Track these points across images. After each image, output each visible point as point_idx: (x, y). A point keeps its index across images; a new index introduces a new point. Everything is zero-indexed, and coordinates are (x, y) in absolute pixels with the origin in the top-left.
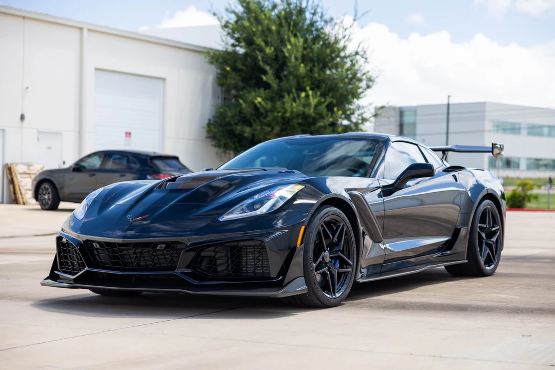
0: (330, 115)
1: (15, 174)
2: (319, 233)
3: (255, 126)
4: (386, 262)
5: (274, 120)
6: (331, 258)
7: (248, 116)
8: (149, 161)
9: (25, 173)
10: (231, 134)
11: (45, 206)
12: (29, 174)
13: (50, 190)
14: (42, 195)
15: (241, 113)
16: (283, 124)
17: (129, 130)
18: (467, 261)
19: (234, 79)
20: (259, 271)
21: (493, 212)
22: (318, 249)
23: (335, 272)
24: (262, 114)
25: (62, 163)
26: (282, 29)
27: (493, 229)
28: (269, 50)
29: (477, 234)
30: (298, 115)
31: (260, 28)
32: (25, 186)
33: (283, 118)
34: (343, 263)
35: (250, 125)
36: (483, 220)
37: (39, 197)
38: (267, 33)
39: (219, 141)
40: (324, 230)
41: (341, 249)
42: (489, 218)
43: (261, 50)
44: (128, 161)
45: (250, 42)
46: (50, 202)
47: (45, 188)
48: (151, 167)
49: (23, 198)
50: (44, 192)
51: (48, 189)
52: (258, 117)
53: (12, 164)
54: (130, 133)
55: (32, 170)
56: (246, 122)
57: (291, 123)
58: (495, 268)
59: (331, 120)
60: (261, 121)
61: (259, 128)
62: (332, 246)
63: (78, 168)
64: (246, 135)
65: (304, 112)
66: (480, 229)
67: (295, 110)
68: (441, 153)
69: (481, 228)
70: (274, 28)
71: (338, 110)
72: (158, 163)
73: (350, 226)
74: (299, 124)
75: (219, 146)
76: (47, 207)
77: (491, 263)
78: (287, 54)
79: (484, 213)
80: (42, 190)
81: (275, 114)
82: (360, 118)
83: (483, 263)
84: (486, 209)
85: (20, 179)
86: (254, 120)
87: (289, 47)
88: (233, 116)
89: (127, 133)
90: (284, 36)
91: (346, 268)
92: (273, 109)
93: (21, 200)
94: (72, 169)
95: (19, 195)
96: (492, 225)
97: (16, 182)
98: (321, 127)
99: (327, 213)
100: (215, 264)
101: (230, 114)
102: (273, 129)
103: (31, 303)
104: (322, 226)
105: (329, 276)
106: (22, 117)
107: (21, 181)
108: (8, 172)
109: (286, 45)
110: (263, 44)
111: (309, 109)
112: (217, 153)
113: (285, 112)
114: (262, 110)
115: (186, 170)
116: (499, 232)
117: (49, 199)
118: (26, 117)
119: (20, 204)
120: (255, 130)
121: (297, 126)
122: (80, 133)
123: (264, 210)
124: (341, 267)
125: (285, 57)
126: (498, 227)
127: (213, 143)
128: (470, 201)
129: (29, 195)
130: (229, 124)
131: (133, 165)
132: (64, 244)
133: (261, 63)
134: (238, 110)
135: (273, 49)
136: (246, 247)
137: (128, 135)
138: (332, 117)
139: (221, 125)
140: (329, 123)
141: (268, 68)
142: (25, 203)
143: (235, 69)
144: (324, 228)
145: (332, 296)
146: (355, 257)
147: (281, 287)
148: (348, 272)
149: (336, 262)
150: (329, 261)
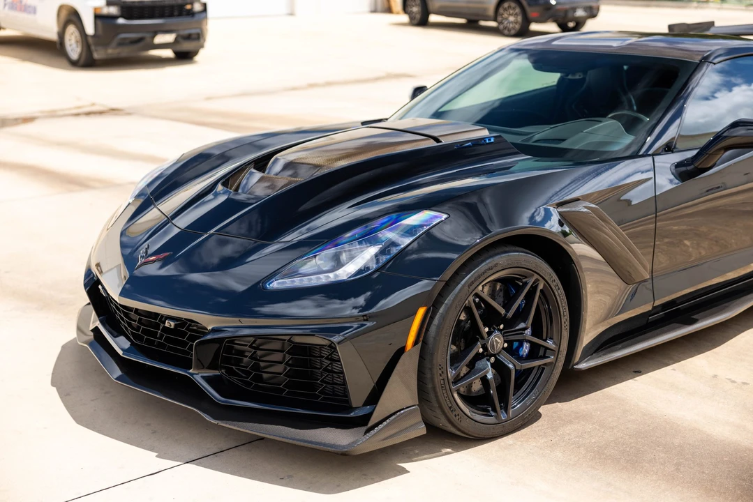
6: (508, 342)
11: (413, 20)
23: (512, 370)
34: (539, 348)
37: (407, 9)
41: (530, 325)
46: (418, 17)
49: (396, 6)
73: (555, 279)
91: (544, 357)
93: (394, 9)
99: (491, 268)
104: (476, 296)
119: (393, 13)
145: (497, 417)
146: (566, 334)
147: (364, 428)
148: (545, 364)
149: (521, 345)
150: (503, 348)
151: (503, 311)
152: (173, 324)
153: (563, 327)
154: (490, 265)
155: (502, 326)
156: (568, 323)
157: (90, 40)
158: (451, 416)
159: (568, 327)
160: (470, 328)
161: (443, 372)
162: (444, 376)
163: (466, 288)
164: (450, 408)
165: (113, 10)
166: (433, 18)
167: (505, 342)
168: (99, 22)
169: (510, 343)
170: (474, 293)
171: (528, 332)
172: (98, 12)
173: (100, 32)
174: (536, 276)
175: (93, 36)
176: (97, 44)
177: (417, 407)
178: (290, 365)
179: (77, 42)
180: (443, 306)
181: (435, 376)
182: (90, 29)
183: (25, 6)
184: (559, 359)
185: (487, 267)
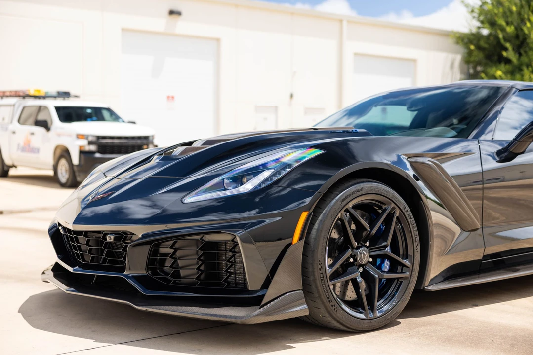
6: (373, 257)
19: (478, 56)
23: (376, 279)
26: (523, 10)
28: (510, 29)
31: (501, 10)
34: (396, 266)
38: (508, 13)
43: (503, 30)
45: (492, 24)
70: (514, 9)
73: (408, 209)
78: (526, 32)
87: (528, 24)
90: (524, 16)
91: (402, 272)
99: (358, 191)
100: (178, 266)
104: (348, 211)
106: (292, 96)
109: (525, 24)
110: (504, 23)
124: (392, 271)
125: (524, 34)
133: (502, 41)
135: (513, 27)
141: (508, 45)
143: (479, 48)
144: (352, 214)
145: (365, 314)
147: (259, 307)
148: (402, 278)
150: (369, 262)
151: (368, 228)
152: (112, 237)
153: (415, 249)
154: (358, 188)
155: (367, 244)
156: (419, 247)
157: (75, 168)
158: (329, 305)
159: (419, 250)
160: (343, 242)
161: (322, 267)
162: (323, 270)
163: (339, 203)
164: (328, 298)
165: (93, 148)
167: (371, 256)
168: (82, 156)
169: (375, 258)
170: (344, 209)
171: (388, 249)
172: (82, 149)
173: (83, 162)
174: (393, 205)
175: (77, 166)
176: (79, 171)
177: (301, 291)
178: (201, 260)
179: (66, 171)
180: (322, 215)
181: (316, 270)
182: (75, 160)
183: (32, 149)
184: (413, 275)
185: (355, 190)
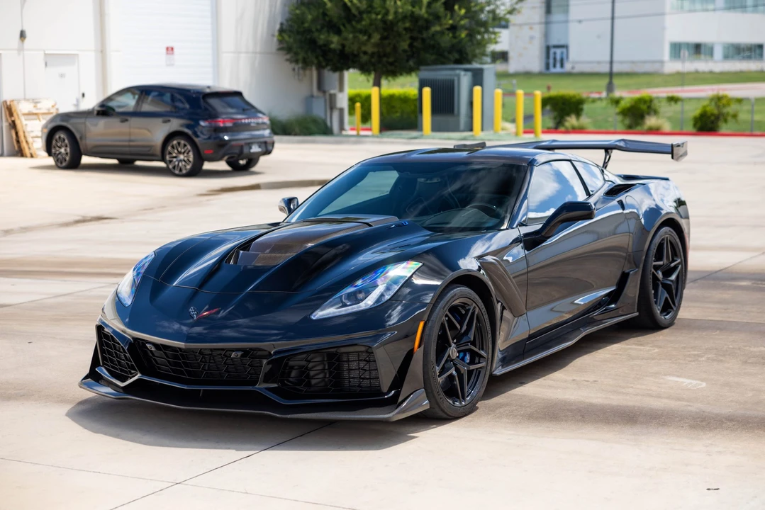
0: (449, 16)
1: (18, 115)
2: (443, 325)
3: (345, 34)
4: (531, 337)
5: (371, 24)
6: (459, 352)
7: (335, 20)
8: (202, 101)
9: (30, 114)
10: (312, 44)
11: (61, 163)
12: (36, 114)
13: (66, 141)
14: (57, 149)
15: (324, 14)
16: (385, 29)
17: (170, 45)
18: (637, 314)
20: (366, 383)
21: (673, 241)
22: (442, 346)
23: (464, 369)
24: (354, 16)
25: (81, 95)
27: (673, 265)
29: (651, 277)
30: (405, 18)
32: (32, 132)
33: (384, 21)
34: (475, 357)
35: (339, 32)
36: (659, 256)
37: (53, 151)
39: (296, 54)
40: (449, 321)
41: (472, 339)
42: (667, 250)
44: (173, 98)
46: (68, 158)
47: (60, 137)
48: (206, 109)
49: (29, 148)
50: (59, 144)
51: (64, 140)
52: (349, 21)
53: (13, 101)
54: (172, 49)
55: (40, 109)
56: (334, 28)
57: (395, 29)
58: (675, 317)
59: (451, 22)
60: (353, 27)
61: (351, 36)
62: (459, 337)
63: (105, 110)
64: (333, 46)
65: (413, 12)
66: (654, 269)
67: (400, 10)
68: (603, 151)
69: (656, 268)
71: (460, 9)
72: (214, 102)
73: (483, 306)
74: (406, 29)
75: (297, 61)
76: (64, 164)
77: (669, 310)
79: (661, 246)
80: (56, 141)
81: (373, 16)
82: (491, 15)
83: (659, 312)
84: (663, 239)
85: (24, 122)
86: (344, 25)
88: (314, 21)
89: (167, 49)
91: (479, 363)
92: (369, 9)
93: (27, 151)
94: (95, 112)
95: (24, 145)
96: (671, 259)
97: (19, 126)
98: (437, 32)
99: (452, 297)
100: (308, 376)
101: (310, 17)
102: (370, 37)
103: (67, 408)
104: (447, 316)
105: (457, 379)
106: (22, 35)
107: (26, 125)
108: (7, 113)
111: (421, 9)
112: (294, 69)
113: (387, 13)
114: (354, 11)
115: (253, 110)
116: (680, 266)
117: (67, 154)
118: (28, 34)
119: (26, 157)
120: (346, 39)
121: (404, 32)
122: (102, 52)
123: (369, 302)
124: (472, 362)
126: (679, 261)
127: (288, 57)
128: (644, 230)
129: (38, 144)
130: (309, 31)
131: (179, 105)
132: (107, 336)
134: (321, 11)
136: (348, 353)
137: (170, 52)
138: (451, 18)
139: (298, 33)
140: (447, 26)
142: (34, 155)
144: (449, 318)
145: (461, 403)
146: (490, 346)
147: (396, 406)
148: (481, 368)
149: (465, 355)
150: (457, 356)
151: (459, 328)
154: (453, 295)
155: (455, 341)
156: (491, 339)
161: (433, 368)
164: (438, 393)
166: (86, 160)
170: (445, 314)
174: (474, 304)
177: (424, 389)
181: (430, 370)
184: (488, 364)
